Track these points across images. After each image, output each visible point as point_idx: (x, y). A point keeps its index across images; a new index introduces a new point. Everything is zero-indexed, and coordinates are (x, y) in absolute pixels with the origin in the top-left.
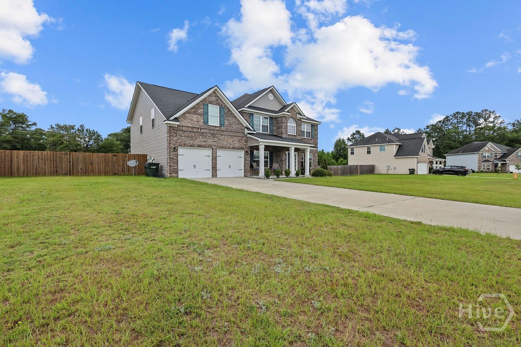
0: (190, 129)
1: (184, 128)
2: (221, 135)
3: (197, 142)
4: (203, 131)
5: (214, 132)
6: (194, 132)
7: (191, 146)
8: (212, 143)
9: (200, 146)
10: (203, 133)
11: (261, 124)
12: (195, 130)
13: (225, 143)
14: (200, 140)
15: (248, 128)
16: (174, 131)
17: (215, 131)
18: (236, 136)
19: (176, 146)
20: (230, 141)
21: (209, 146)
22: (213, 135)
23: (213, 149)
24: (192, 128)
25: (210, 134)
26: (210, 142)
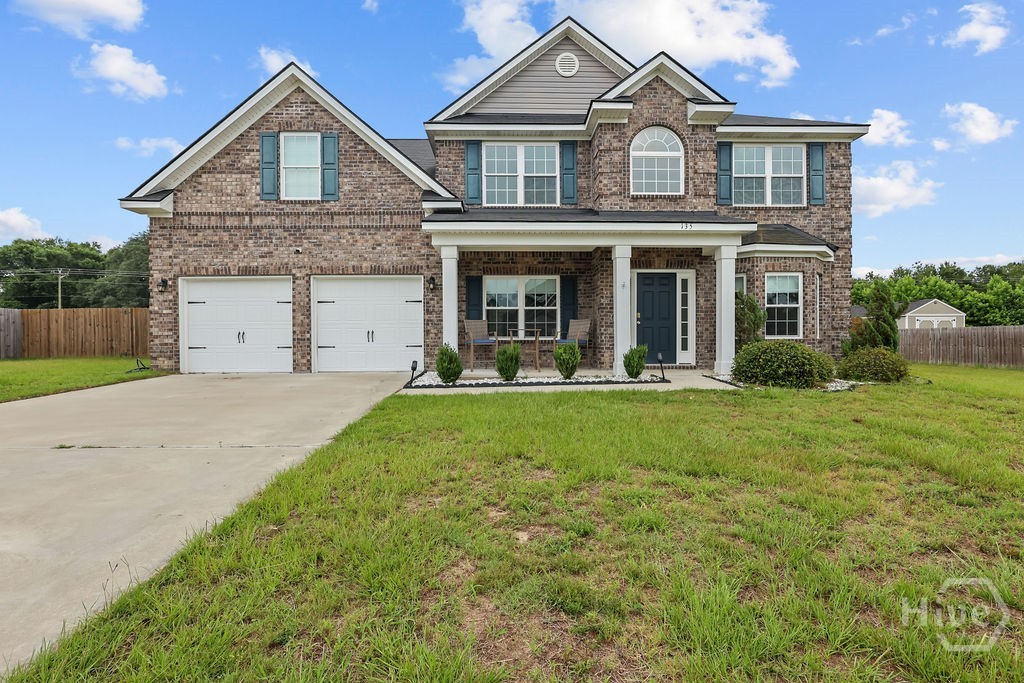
0: (214, 221)
1: (195, 221)
2: (327, 229)
3: (236, 260)
4: (257, 222)
5: (299, 221)
6: (226, 229)
7: (217, 273)
8: (294, 259)
9: (247, 271)
10: (258, 229)
11: (521, 172)
12: (230, 222)
13: (341, 255)
14: (248, 253)
15: (430, 195)
16: (165, 232)
17: (303, 218)
18: (387, 228)
19: (171, 275)
20: (363, 245)
21: (283, 270)
22: (297, 232)
23: (295, 278)
24: (222, 215)
25: (285, 229)
26: (284, 254)
